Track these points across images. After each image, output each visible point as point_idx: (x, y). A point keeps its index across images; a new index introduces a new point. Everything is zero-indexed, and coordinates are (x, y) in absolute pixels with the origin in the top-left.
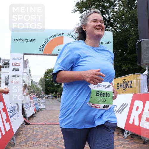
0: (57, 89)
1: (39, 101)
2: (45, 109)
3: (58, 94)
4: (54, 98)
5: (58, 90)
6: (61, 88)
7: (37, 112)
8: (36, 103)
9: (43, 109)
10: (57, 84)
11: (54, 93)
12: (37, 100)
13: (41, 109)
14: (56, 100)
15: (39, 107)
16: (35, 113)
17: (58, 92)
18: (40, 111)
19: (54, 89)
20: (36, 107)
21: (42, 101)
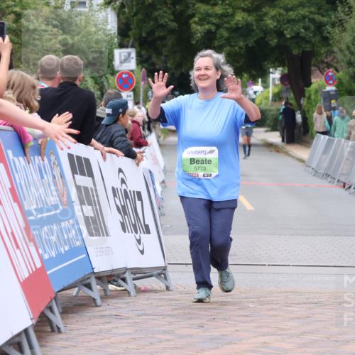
0: (320, 26)
1: (83, 181)
2: (161, 273)
4: (275, 137)
5: (326, 40)
7: (57, 319)
8: (53, 199)
11: (275, 75)
12: (58, 158)
13: (107, 276)
14: (302, 161)
15: (84, 255)
16: (36, 331)
17: (323, 62)
18: (97, 306)
19: (278, 21)
20: (46, 257)
21: (120, 171)
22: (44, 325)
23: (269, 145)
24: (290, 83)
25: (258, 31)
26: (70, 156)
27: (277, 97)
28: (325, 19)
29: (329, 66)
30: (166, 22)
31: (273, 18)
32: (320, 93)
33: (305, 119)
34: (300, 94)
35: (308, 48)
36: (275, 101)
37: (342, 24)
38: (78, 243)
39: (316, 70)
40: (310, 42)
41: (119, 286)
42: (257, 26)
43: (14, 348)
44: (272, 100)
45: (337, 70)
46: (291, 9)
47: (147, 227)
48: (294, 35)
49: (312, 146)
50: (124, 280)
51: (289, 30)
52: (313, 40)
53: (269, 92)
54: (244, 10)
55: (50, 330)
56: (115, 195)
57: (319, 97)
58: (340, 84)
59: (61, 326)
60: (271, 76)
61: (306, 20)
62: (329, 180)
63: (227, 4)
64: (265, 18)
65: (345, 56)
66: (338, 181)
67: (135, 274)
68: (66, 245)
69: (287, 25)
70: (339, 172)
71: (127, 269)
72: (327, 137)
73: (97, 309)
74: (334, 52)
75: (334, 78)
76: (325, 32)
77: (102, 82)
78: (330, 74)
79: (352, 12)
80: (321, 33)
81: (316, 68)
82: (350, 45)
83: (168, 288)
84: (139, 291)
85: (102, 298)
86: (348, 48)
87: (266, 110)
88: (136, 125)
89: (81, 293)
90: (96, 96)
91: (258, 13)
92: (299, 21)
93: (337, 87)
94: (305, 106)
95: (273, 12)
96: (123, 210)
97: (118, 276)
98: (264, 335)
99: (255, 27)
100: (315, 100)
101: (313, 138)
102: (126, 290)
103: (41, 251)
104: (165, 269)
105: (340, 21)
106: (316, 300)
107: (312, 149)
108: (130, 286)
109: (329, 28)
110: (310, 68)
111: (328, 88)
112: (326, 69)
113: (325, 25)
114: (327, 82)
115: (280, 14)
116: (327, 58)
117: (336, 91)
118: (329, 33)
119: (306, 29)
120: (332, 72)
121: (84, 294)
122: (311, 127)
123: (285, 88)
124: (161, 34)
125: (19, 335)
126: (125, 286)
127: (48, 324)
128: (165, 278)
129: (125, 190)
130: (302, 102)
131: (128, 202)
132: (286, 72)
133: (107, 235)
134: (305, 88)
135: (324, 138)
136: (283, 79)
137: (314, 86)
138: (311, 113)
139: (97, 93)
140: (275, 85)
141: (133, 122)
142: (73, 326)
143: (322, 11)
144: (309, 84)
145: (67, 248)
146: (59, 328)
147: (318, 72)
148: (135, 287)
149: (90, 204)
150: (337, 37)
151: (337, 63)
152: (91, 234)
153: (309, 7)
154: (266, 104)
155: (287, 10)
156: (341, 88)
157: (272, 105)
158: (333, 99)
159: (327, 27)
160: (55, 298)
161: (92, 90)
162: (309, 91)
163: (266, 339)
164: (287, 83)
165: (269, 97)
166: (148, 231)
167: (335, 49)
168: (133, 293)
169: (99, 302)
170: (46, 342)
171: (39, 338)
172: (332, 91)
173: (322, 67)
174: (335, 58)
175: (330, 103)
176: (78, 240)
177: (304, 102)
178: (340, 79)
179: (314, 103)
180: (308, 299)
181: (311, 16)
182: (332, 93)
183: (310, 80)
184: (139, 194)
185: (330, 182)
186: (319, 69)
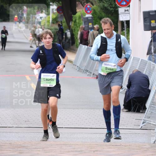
24: (63, 12)
27: (55, 21)
32: (82, 19)
33: (72, 35)
34: (69, 19)
36: (54, 23)
39: (79, 4)
44: (52, 23)
45: (92, 4)
49: (77, 52)
53: (50, 18)
57: (82, 21)
58: (94, 13)
60: (51, 7)
62: (88, 74)
66: (93, 74)
70: (94, 69)
72: (86, 47)
75: (91, 9)
78: (88, 6)
81: (79, 3)
93: (92, 15)
94: (73, 27)
100: (79, 23)
101: (78, 47)
106: (79, 150)
107: (77, 54)
110: (76, 3)
111: (87, 16)
112: (85, 3)
114: (86, 12)
117: (92, 17)
120: (90, 5)
122: (76, 40)
123: (60, 15)
130: (71, 24)
132: (61, 5)
134: (73, 15)
135: (85, 47)
137: (78, 14)
138: (76, 31)
140: (53, 13)
144: (75, 13)
147: (81, 5)
156: (95, 16)
157: (52, 26)
158: (90, 23)
162: (75, 17)
164: (61, 12)
165: (50, 21)
172: (89, 17)
173: (83, 2)
175: (88, 25)
177: (72, 24)
178: (94, 10)
179: (78, 25)
182: (89, 19)
183: (76, 10)
185: (88, 75)
186: (81, 3)
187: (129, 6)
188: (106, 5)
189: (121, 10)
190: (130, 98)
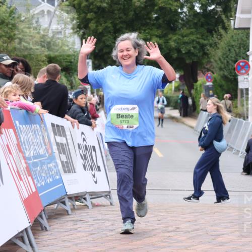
0: (203, 47)
2: (107, 195)
3: (203, 80)
4: (176, 113)
6: (226, 39)
7: (45, 222)
8: (42, 151)
9: (95, 195)
10: (197, 8)
12: (45, 126)
13: (75, 197)
14: (192, 127)
15: (61, 185)
16: (32, 230)
17: (205, 68)
18: (69, 215)
19: (178, 43)
20: (39, 185)
21: (83, 133)
22: (37, 226)
23: (172, 118)
24: (185, 80)
25: (165, 49)
26: (53, 125)
27: (177, 89)
28: (206, 42)
29: (208, 70)
30: (110, 44)
31: (175, 41)
32: (203, 87)
33: (194, 102)
34: (191, 87)
35: (195, 59)
36: (176, 91)
37: (216, 45)
38: (58, 177)
40: (197, 56)
41: (82, 203)
42: (165, 47)
43: (19, 240)
44: (174, 91)
45: (213, 73)
46: (186, 36)
47: (99, 167)
48: (187, 51)
49: (198, 118)
50: (85, 199)
51: (184, 48)
52: (199, 55)
53: (172, 86)
54: (157, 36)
55: (41, 229)
56: (79, 148)
57: (202, 89)
58: (215, 81)
59: (47, 227)
61: (195, 42)
63: (147, 33)
64: (170, 41)
65: (218, 64)
67: (91, 195)
68: (50, 178)
69: (183, 45)
71: (87, 193)
73: (68, 216)
74: (211, 62)
75: (211, 78)
76: (206, 50)
77: (72, 80)
78: (209, 75)
79: (222, 38)
80: (204, 50)
81: (201, 72)
82: (221, 58)
83: (111, 204)
84: (94, 206)
85: (72, 210)
86: (220, 59)
87: (170, 97)
88: (92, 106)
89: (59, 207)
90: (68, 88)
91: (166, 38)
92: (190, 43)
93: (213, 83)
94: (194, 94)
95: (175, 38)
96: (84, 157)
97: (81, 197)
98: (169, 232)
99: (163, 47)
100: (200, 91)
101: (198, 113)
102: (86, 205)
103: (36, 182)
104: (109, 192)
105: (215, 43)
107: (198, 120)
108: (88, 203)
109: (208, 47)
111: (208, 84)
112: (206, 72)
113: (206, 45)
114: (207, 80)
115: (179, 39)
116: (207, 65)
117: (212, 85)
118: (208, 50)
119: (194, 48)
121: (61, 208)
122: (197, 107)
123: (181, 84)
124: (107, 51)
125: (22, 232)
126: (86, 203)
127: (39, 225)
128: (110, 198)
129: (85, 145)
131: (87, 152)
132: (182, 74)
133: (75, 172)
134: (194, 84)
135: (206, 113)
136: (180, 78)
137: (199, 83)
138: (197, 98)
139: (69, 87)
140: (176, 82)
141: (91, 104)
142: (54, 227)
143: (204, 37)
144: (196, 81)
145: (51, 180)
146: (46, 228)
147: (202, 74)
148: (92, 203)
149: (64, 153)
150: (213, 53)
151: (213, 68)
152: (65, 172)
153: (197, 34)
154: (171, 93)
155: (183, 36)
156: (216, 84)
157: (174, 94)
158: (211, 90)
159: (207, 47)
160: (44, 210)
161: (66, 85)
162: (197, 85)
163: (170, 234)
164: (183, 80)
165: (172, 89)
166: (99, 170)
167: (212, 60)
168: (90, 207)
169: (70, 212)
170: (39, 236)
171: (34, 234)
172: (210, 85)
173: (204, 71)
174: (212, 65)
175: (209, 93)
176: (57, 175)
177: (193, 92)
178: (215, 78)
179: (199, 93)
180: (195, 210)
181: (198, 40)
182: (210, 87)
183: (197, 78)
184: (94, 147)
186: (202, 72)
187: (248, 75)
188: (226, 74)
189: (240, 78)
190: (249, 162)
